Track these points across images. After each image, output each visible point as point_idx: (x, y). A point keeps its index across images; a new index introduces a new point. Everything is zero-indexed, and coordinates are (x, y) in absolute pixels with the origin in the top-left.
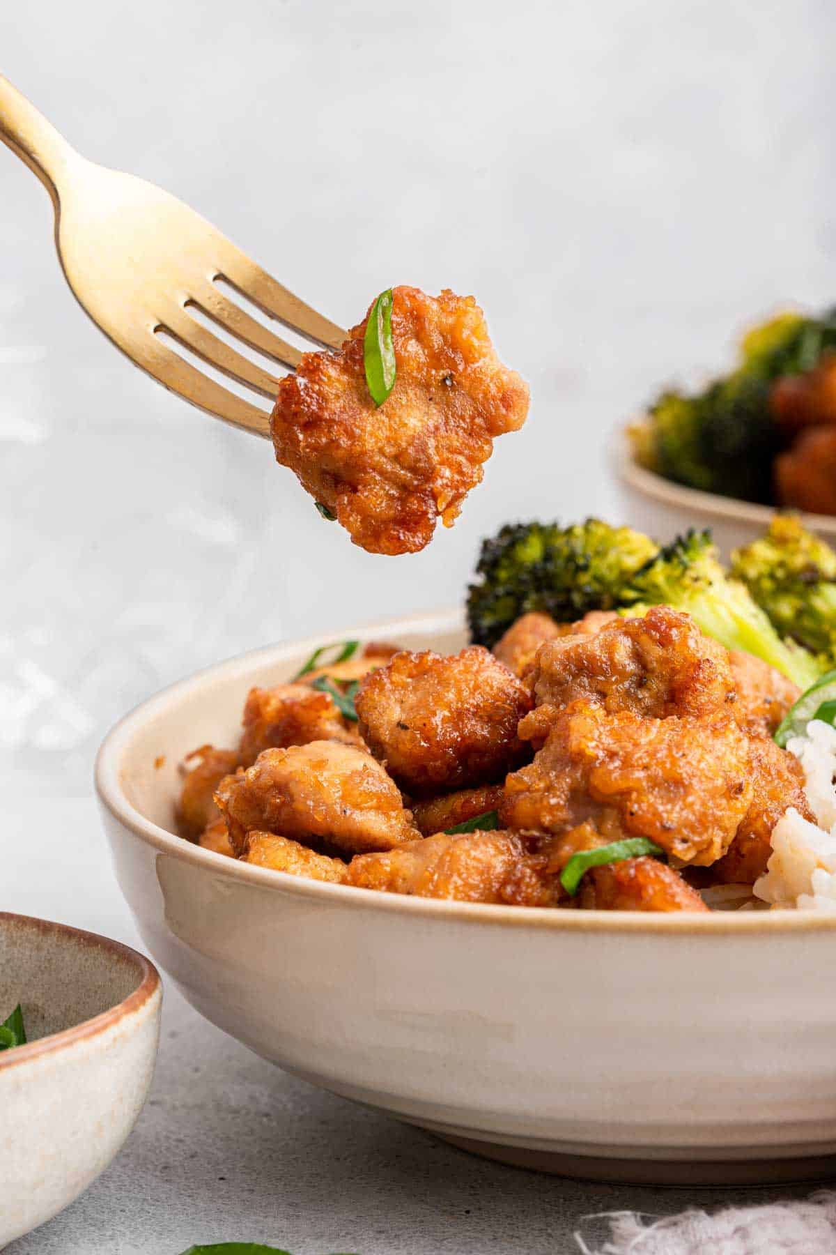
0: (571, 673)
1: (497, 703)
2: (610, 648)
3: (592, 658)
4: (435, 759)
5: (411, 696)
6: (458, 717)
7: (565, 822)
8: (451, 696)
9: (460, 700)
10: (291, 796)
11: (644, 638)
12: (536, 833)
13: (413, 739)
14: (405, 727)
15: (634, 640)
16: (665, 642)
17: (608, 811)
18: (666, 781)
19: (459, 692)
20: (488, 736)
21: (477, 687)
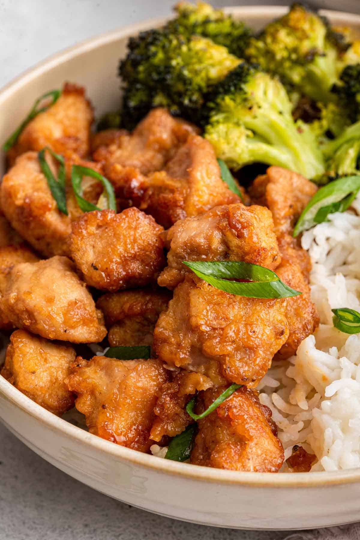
0: (187, 253)
1: (147, 253)
2: (209, 239)
3: (199, 246)
4: (112, 285)
5: (99, 243)
6: (125, 262)
7: (189, 364)
8: (121, 249)
9: (126, 250)
10: (36, 321)
11: (228, 234)
12: (172, 369)
13: (101, 276)
14: (96, 268)
15: (223, 233)
16: (240, 236)
17: (212, 362)
18: (244, 347)
19: (125, 244)
20: (141, 272)
21: (135, 241)
